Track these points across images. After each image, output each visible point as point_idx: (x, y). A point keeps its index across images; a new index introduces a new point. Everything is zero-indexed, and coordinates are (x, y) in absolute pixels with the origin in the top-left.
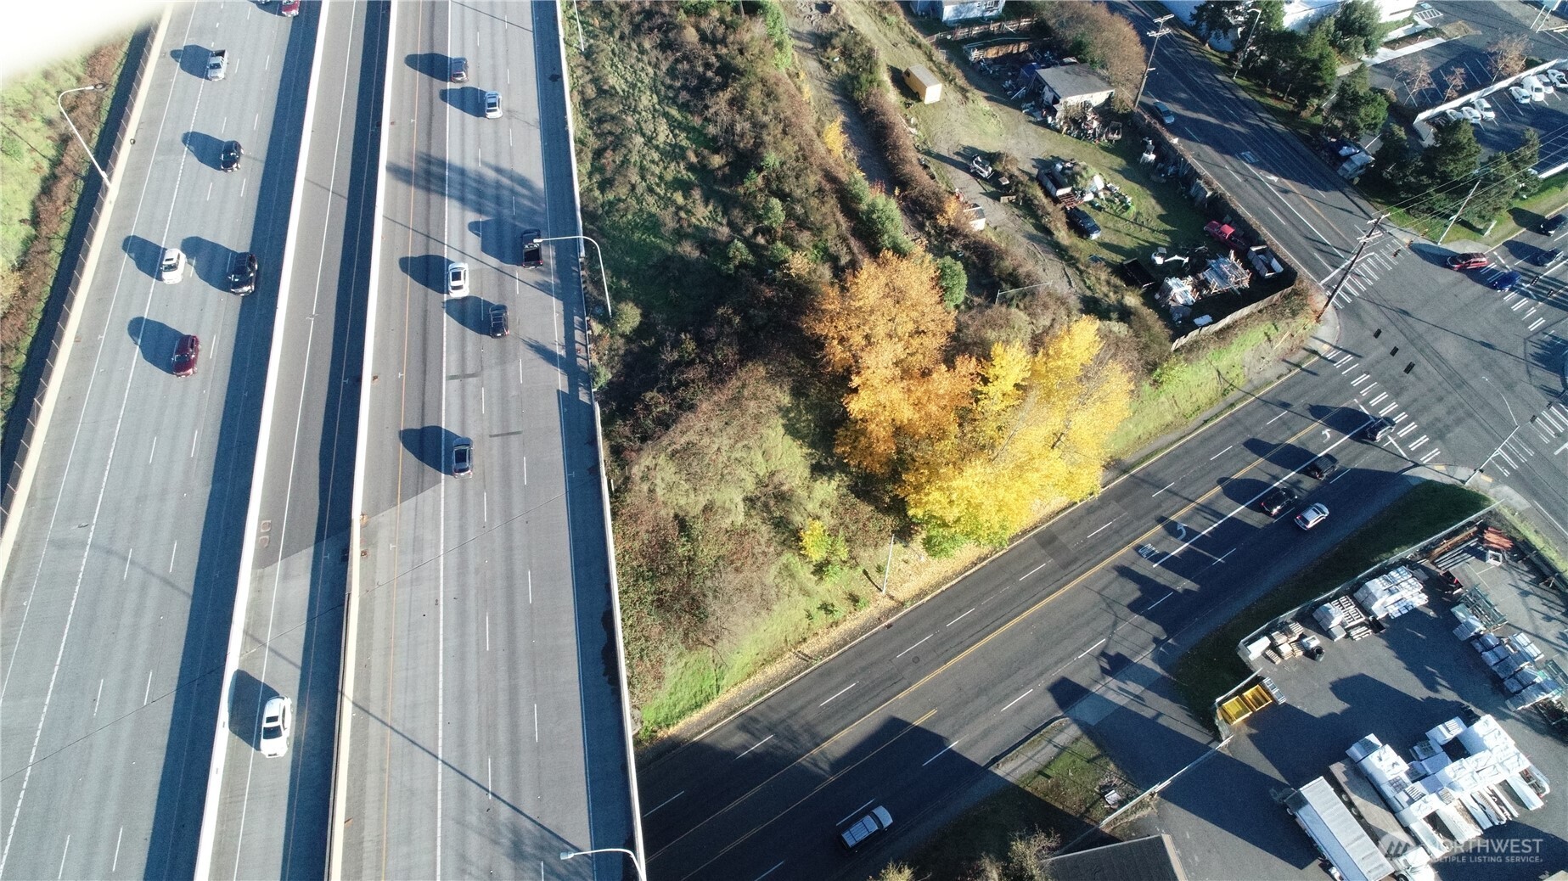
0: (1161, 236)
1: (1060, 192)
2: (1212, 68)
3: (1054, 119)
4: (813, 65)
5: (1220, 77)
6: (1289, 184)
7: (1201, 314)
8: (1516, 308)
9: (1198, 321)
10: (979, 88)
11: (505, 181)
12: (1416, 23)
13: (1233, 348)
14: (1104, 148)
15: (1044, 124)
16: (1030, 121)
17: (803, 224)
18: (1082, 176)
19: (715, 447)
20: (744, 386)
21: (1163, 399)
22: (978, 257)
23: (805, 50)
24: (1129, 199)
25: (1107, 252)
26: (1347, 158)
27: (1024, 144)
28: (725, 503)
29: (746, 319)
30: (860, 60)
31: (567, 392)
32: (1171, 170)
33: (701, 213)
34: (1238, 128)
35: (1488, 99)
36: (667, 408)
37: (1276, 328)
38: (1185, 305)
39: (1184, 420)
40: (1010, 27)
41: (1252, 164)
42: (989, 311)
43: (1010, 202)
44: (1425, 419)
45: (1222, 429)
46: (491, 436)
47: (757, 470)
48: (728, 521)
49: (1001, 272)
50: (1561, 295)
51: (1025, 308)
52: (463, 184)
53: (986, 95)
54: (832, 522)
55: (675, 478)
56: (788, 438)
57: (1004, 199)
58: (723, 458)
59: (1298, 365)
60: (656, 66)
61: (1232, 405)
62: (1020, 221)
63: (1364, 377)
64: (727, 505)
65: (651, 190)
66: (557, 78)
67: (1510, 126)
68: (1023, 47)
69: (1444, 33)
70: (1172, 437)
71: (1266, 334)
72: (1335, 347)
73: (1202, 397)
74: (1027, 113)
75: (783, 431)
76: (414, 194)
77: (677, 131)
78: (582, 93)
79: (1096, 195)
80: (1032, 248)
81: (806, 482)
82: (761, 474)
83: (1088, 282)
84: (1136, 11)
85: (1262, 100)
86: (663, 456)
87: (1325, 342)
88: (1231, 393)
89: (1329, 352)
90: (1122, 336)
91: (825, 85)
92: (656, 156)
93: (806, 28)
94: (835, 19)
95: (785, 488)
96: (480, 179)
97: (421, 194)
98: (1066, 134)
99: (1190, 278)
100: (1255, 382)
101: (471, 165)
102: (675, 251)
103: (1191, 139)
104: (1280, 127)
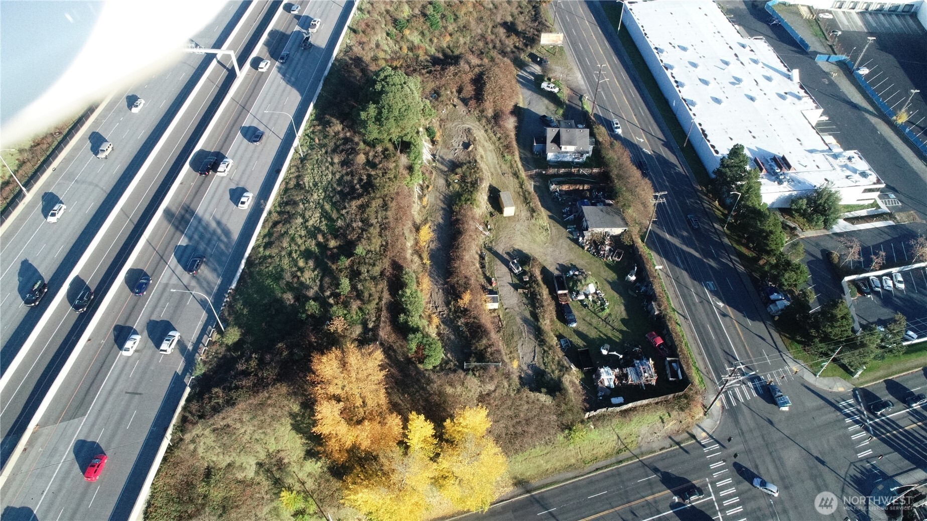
0: (617, 334)
1: (560, 292)
2: (712, 218)
3: (583, 239)
4: (441, 182)
5: (716, 226)
6: (729, 310)
7: (617, 396)
8: (854, 437)
9: (614, 400)
10: (547, 208)
11: (219, 231)
12: (880, 208)
13: (633, 424)
14: (608, 265)
15: (576, 241)
16: (569, 238)
17: (359, 295)
18: (581, 283)
19: (243, 431)
20: (269, 398)
21: (571, 447)
22: (471, 333)
23: (442, 171)
24: (607, 304)
25: (576, 337)
26: (774, 302)
27: (557, 253)
28: (242, 464)
29: (291, 354)
30: (469, 185)
31: (180, 374)
32: (643, 289)
33: (309, 276)
34: (713, 264)
35: (904, 274)
36: (221, 401)
37: (670, 415)
38: (608, 387)
39: (583, 464)
40: (585, 171)
41: (711, 291)
42: (452, 375)
43: (524, 293)
44: (752, 505)
45: (607, 477)
46: (126, 393)
47: (269, 447)
48: (243, 475)
49: (476, 348)
50: (894, 435)
51: (479, 376)
52: (196, 228)
53: (550, 214)
54: (313, 487)
55: (213, 444)
56: (293, 433)
57: (520, 291)
58: (247, 437)
59: (678, 444)
60: (333, 174)
61: (621, 462)
62: (523, 307)
63: (721, 464)
64: (244, 465)
65: (290, 254)
66: (278, 171)
67: (914, 296)
68: (586, 187)
69: (895, 218)
70: (570, 475)
71: (661, 418)
72: (711, 436)
73: (600, 451)
74: (569, 232)
75: (290, 428)
76: (170, 228)
77: (323, 219)
78: (287, 183)
79: (587, 296)
80: (522, 328)
81: (301, 460)
82: (271, 451)
83: (546, 359)
84: (681, 170)
85: (737, 247)
86: (208, 430)
87: (704, 431)
88: (623, 453)
89: (705, 438)
90: (547, 403)
91: (441, 197)
92: (303, 233)
93: (450, 157)
94: (469, 154)
95: (286, 461)
96: (206, 228)
97: (173, 230)
98: (587, 250)
99: (617, 370)
100: (643, 449)
101: (207, 218)
102: (281, 297)
103: (678, 266)
104: (741, 268)
